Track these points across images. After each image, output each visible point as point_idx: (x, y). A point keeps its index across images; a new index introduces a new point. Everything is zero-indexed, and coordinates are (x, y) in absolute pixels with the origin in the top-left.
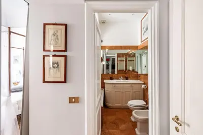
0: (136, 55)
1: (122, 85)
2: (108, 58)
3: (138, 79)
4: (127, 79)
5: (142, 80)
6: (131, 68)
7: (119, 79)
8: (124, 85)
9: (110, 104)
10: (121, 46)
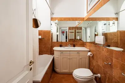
0: (83, 29)
1: (69, 52)
2: (63, 31)
3: (84, 46)
4: (74, 46)
5: (88, 47)
6: (78, 38)
7: (67, 46)
8: (71, 52)
9: (58, 70)
10: (69, 18)
